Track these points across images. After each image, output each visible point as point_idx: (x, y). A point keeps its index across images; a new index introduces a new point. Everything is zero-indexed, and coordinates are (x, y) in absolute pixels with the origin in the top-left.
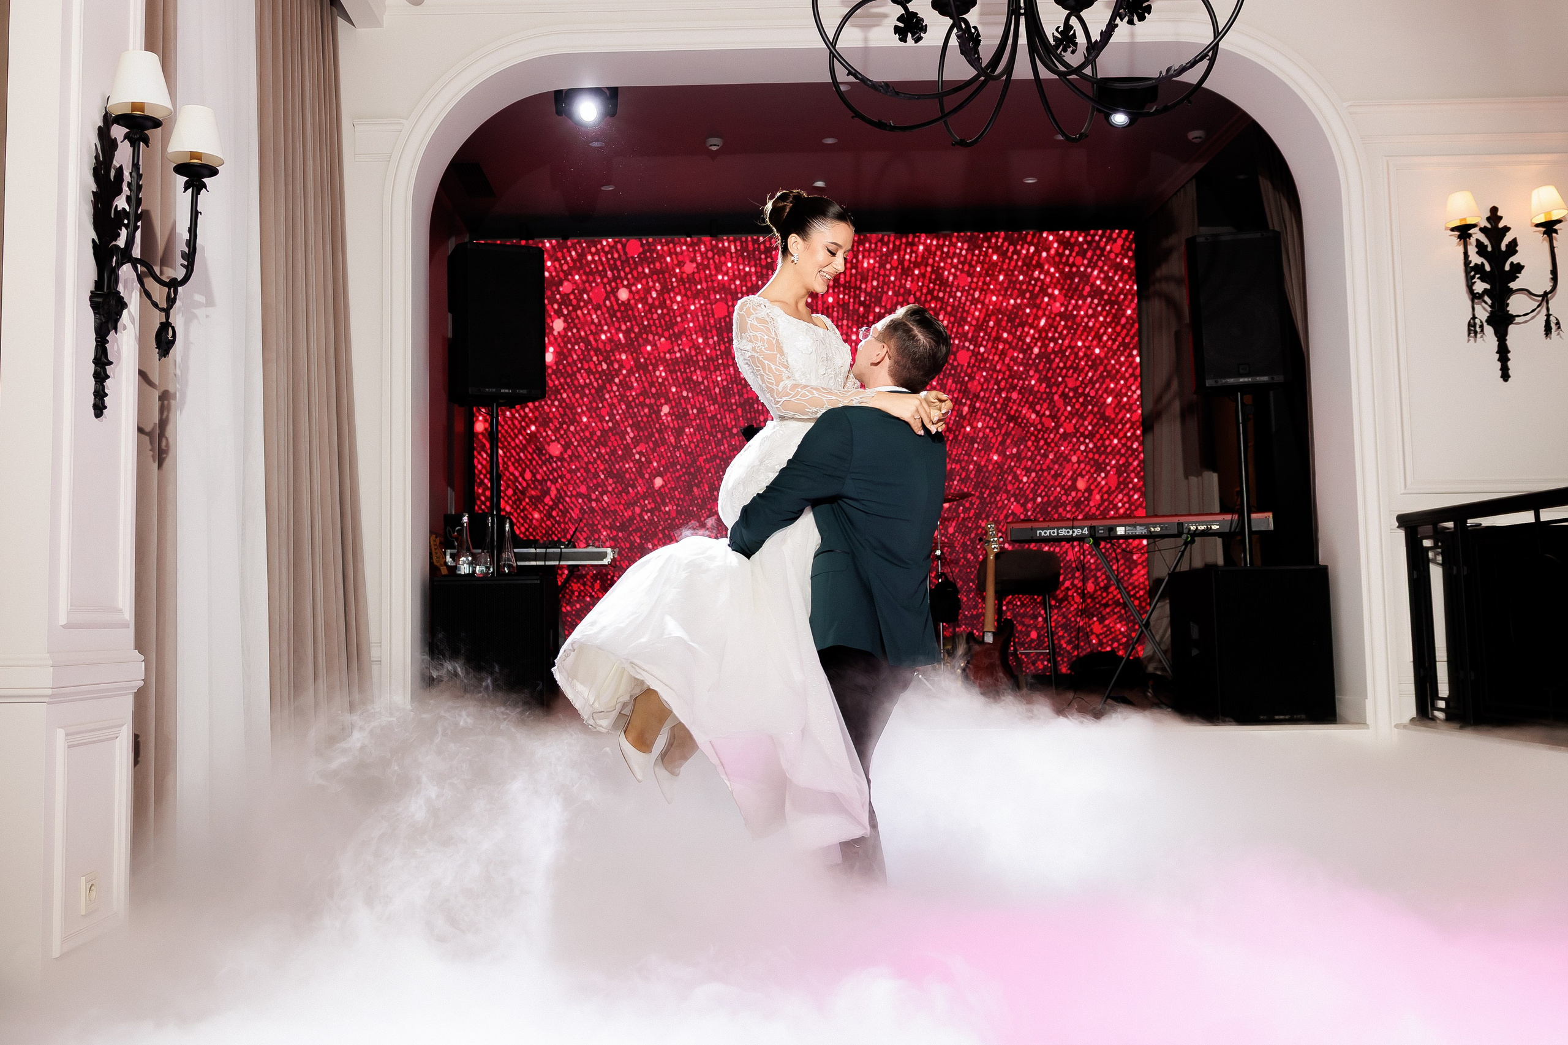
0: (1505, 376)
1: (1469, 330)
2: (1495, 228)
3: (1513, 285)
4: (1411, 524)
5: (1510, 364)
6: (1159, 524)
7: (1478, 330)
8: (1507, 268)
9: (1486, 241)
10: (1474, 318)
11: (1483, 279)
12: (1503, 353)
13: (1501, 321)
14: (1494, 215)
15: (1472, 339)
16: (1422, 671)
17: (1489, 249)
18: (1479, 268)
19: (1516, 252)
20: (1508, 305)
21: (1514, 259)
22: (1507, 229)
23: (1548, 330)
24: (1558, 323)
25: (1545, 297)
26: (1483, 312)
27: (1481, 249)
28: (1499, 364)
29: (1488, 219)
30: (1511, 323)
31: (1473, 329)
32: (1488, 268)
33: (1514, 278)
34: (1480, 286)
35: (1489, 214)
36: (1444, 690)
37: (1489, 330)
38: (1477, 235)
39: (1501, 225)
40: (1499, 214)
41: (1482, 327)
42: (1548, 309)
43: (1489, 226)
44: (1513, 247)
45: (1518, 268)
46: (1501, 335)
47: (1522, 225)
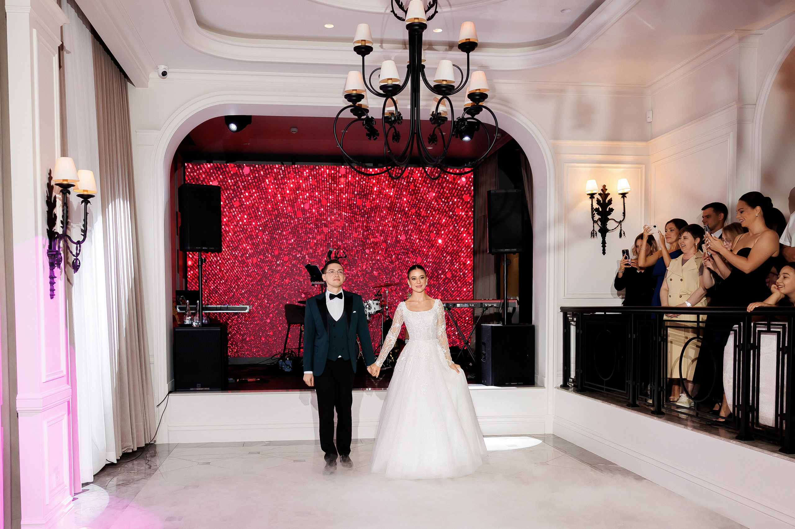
0: (604, 253)
1: (591, 235)
2: (604, 194)
3: (609, 217)
4: (565, 311)
5: (606, 248)
6: (473, 303)
7: (595, 235)
8: (608, 210)
9: (600, 199)
10: (594, 230)
11: (598, 214)
12: (604, 243)
13: (604, 231)
14: (604, 189)
15: (592, 238)
16: (565, 367)
17: (602, 202)
18: (597, 210)
19: (612, 203)
20: (607, 224)
21: (611, 206)
22: (608, 194)
23: (621, 236)
24: (624, 233)
25: (621, 222)
26: (597, 228)
27: (598, 201)
28: (602, 248)
29: (602, 190)
30: (608, 232)
31: (593, 234)
32: (600, 210)
33: (610, 214)
34: (597, 217)
35: (602, 188)
36: (573, 375)
37: (599, 235)
38: (597, 196)
39: (606, 193)
40: (606, 188)
41: (596, 234)
42: (621, 228)
43: (602, 193)
44: (610, 201)
45: (612, 210)
46: (604, 237)
47: (614, 193)
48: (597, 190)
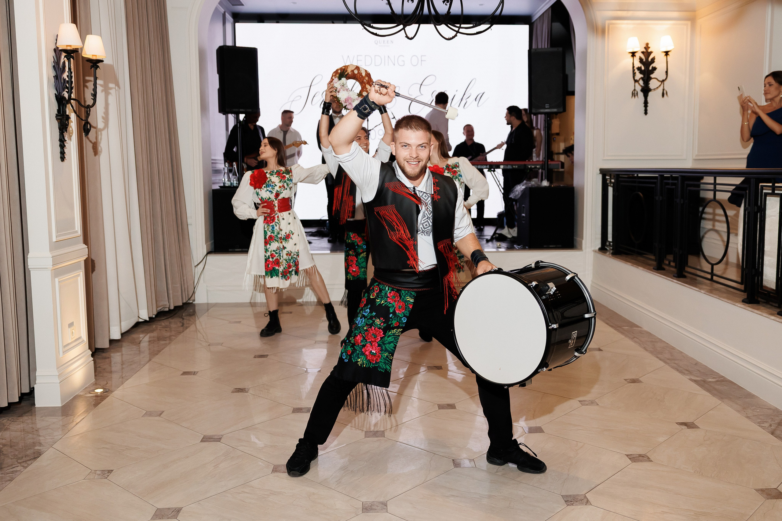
0: (646, 113)
2: (647, 53)
3: (652, 76)
4: (604, 172)
5: (648, 108)
6: (517, 165)
7: (636, 94)
8: (650, 68)
9: (643, 57)
10: (635, 90)
11: (640, 73)
12: (646, 103)
13: (646, 90)
14: (647, 47)
15: (633, 97)
17: (644, 60)
18: (639, 68)
19: (654, 62)
20: (649, 84)
21: (654, 65)
22: (651, 52)
23: (663, 96)
24: (667, 93)
25: (663, 81)
26: (638, 88)
27: (641, 60)
28: (644, 108)
30: (649, 92)
31: (634, 94)
32: (643, 68)
33: (653, 73)
35: (644, 46)
37: (641, 94)
38: (638, 55)
39: (649, 50)
40: (649, 46)
42: (664, 87)
43: (645, 51)
44: (653, 60)
45: (654, 69)
46: (646, 96)
47: (657, 52)
48: (639, 48)
